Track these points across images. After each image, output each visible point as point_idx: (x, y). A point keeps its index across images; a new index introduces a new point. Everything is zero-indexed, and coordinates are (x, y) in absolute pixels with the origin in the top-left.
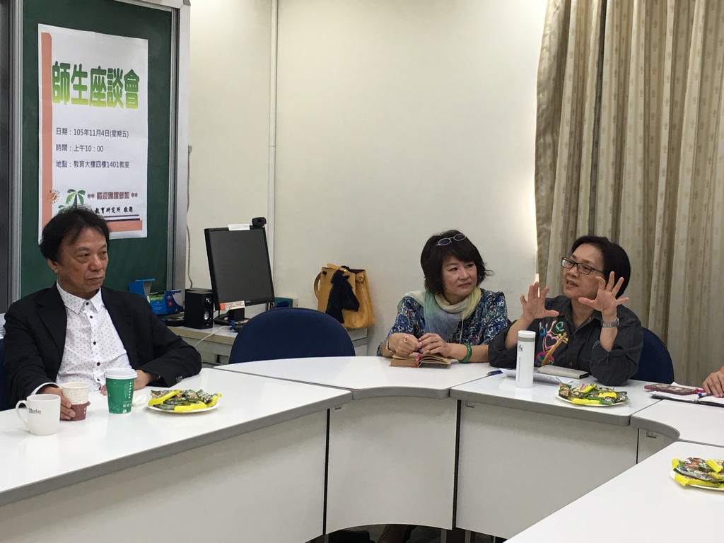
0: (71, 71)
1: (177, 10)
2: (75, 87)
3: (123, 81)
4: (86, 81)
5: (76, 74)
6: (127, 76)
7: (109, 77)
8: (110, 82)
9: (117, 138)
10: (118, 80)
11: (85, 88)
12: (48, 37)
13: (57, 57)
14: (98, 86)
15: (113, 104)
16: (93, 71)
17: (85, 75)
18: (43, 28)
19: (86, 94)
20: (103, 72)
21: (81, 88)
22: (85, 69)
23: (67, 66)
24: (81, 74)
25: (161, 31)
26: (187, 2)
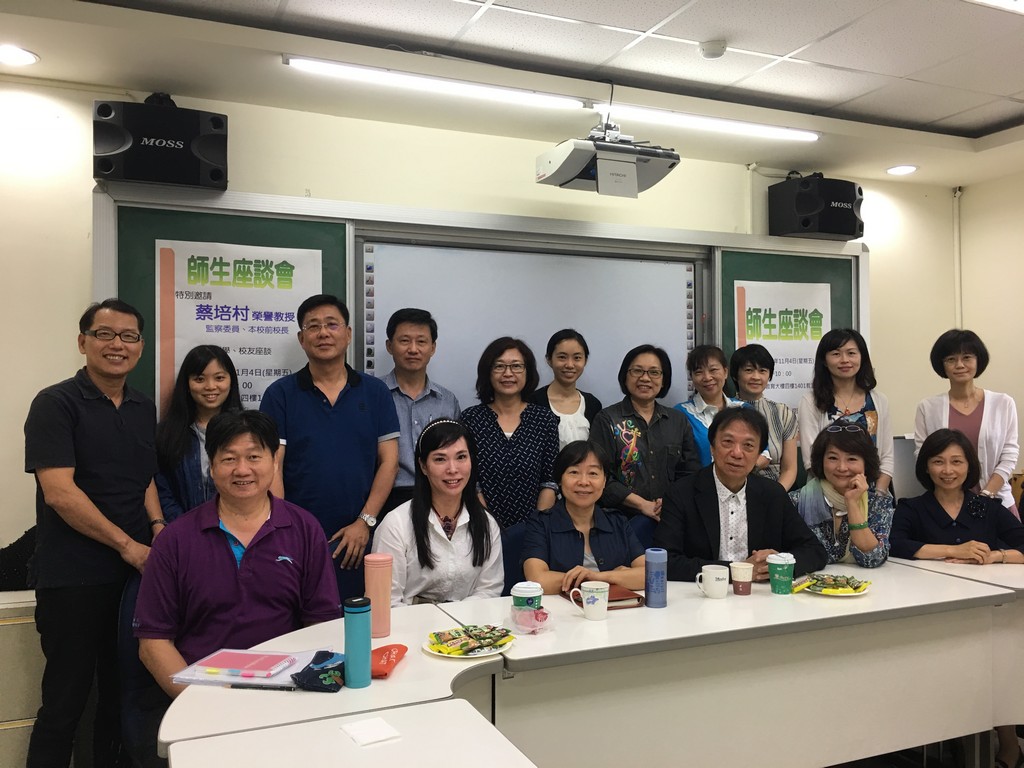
0: (762, 314)
1: (857, 257)
2: (766, 326)
3: (808, 318)
4: (775, 321)
5: (766, 316)
6: (812, 314)
7: (796, 316)
8: (796, 321)
9: (803, 364)
10: (804, 318)
11: (774, 326)
12: (742, 290)
13: (750, 304)
14: (785, 324)
15: (800, 337)
16: (781, 313)
17: (774, 316)
18: (738, 284)
19: (775, 331)
20: (790, 313)
21: (771, 326)
22: (775, 311)
23: (759, 310)
24: (771, 316)
25: (842, 275)
26: (865, 249)
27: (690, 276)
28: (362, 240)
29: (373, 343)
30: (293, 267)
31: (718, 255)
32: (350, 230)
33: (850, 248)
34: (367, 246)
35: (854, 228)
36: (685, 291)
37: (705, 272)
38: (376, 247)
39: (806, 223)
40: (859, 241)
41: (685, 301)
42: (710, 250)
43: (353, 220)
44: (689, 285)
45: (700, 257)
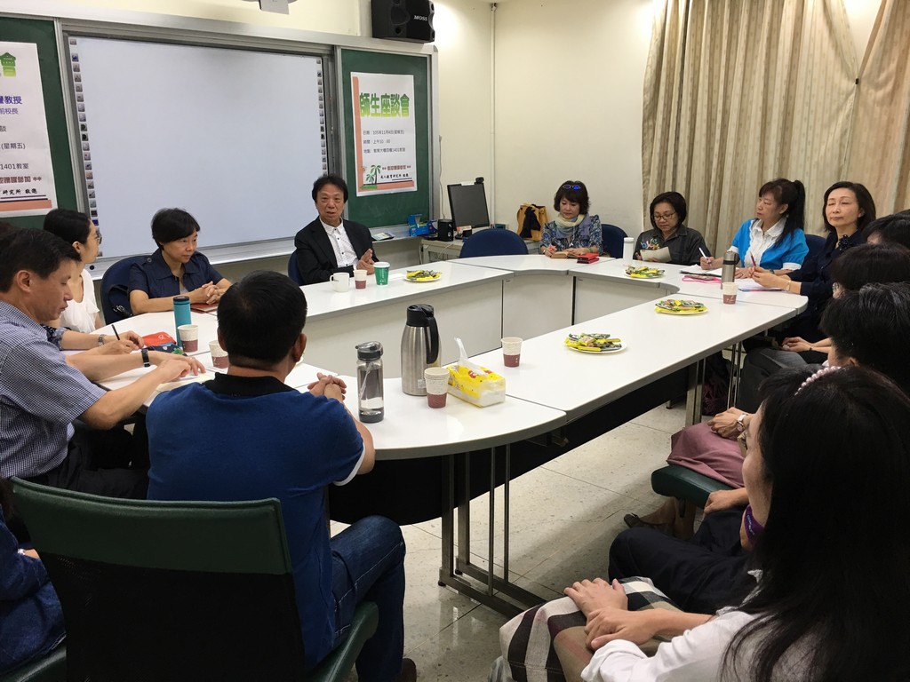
0: (370, 98)
1: (430, 56)
2: (373, 107)
3: (399, 101)
4: (379, 103)
5: (373, 99)
6: (402, 98)
7: (392, 99)
8: (392, 103)
9: (398, 134)
10: (397, 101)
11: (378, 107)
12: (356, 79)
13: (362, 91)
14: (385, 105)
15: (395, 115)
16: (383, 97)
17: (378, 99)
18: (353, 74)
19: (379, 110)
20: (388, 97)
21: (376, 107)
22: (378, 96)
23: (368, 95)
24: (376, 99)
25: (420, 68)
26: (435, 49)
27: (319, 68)
28: (66, 34)
29: (85, 120)
30: (14, 58)
31: (339, 52)
32: (58, 27)
33: (425, 49)
34: (71, 39)
35: (426, 34)
36: (316, 79)
37: (330, 64)
38: (78, 40)
39: (398, 30)
40: (432, 44)
41: (317, 87)
42: (333, 48)
43: (59, 18)
44: (319, 75)
45: (327, 54)
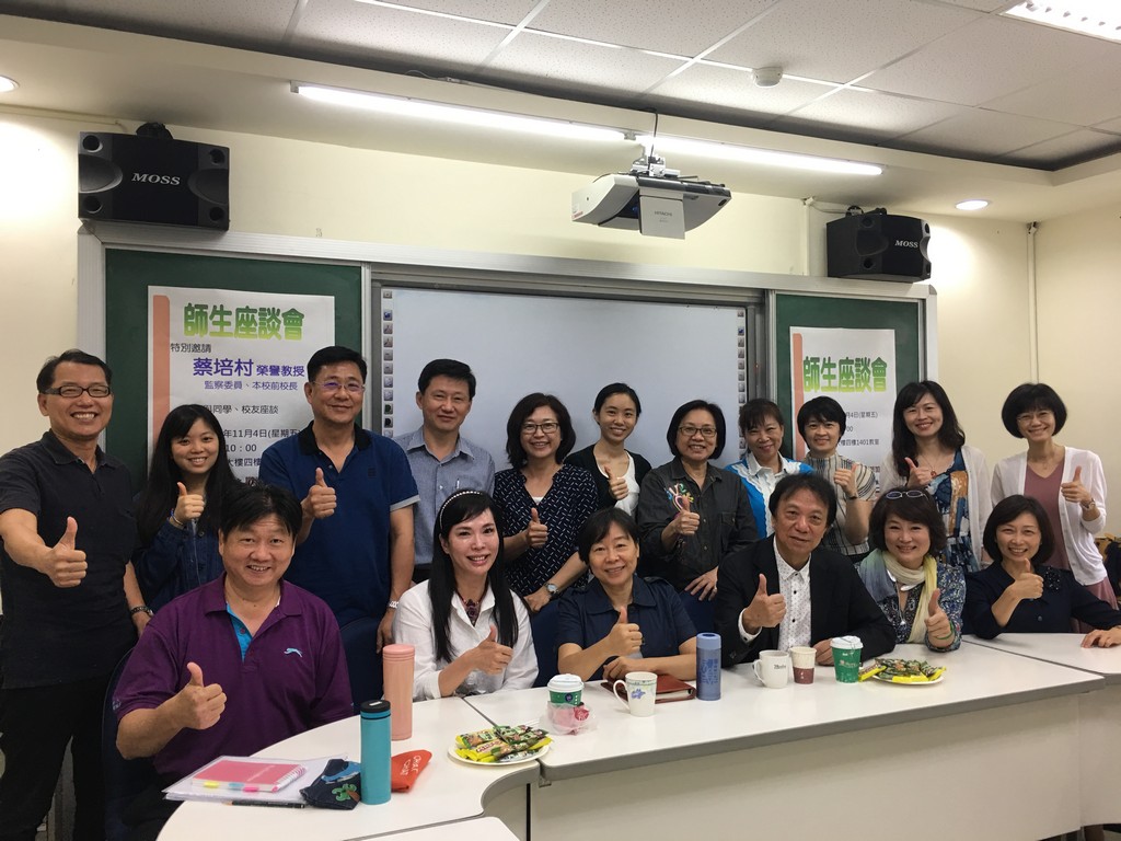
0: (820, 364)
1: (924, 300)
2: (825, 377)
3: (870, 368)
4: (836, 371)
5: (825, 365)
6: (875, 363)
7: (856, 365)
8: (858, 370)
9: (866, 418)
10: (866, 368)
11: (834, 377)
12: (799, 337)
13: (808, 353)
14: (846, 374)
15: (862, 389)
16: (841, 362)
18: (794, 330)
19: (835, 382)
20: (851, 362)
21: (830, 377)
22: (834, 361)
23: (817, 360)
24: (830, 365)
25: (908, 320)
26: (932, 291)
27: (741, 322)
28: (379, 285)
29: (391, 399)
30: (303, 316)
31: (772, 299)
32: (366, 274)
33: (915, 290)
34: (384, 291)
35: (920, 269)
36: (736, 338)
37: (758, 317)
38: (395, 292)
39: (868, 263)
40: (926, 282)
41: (736, 350)
42: (764, 293)
43: (369, 263)
44: (741, 332)
45: (754, 301)
